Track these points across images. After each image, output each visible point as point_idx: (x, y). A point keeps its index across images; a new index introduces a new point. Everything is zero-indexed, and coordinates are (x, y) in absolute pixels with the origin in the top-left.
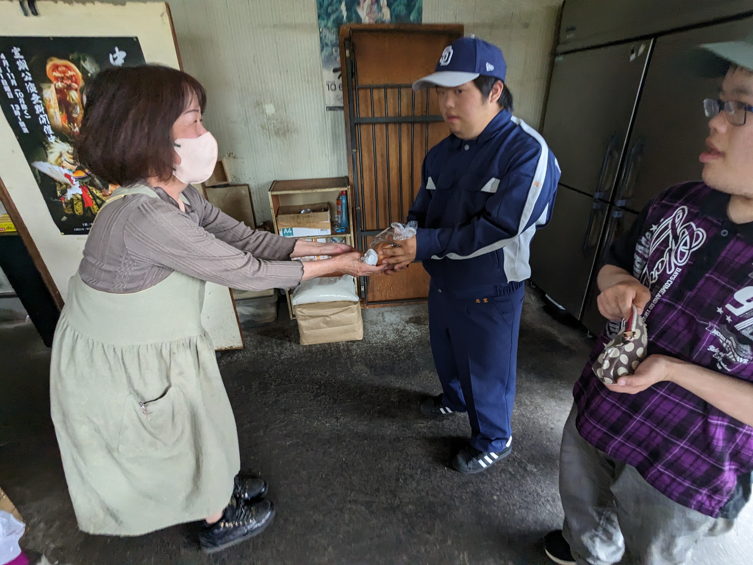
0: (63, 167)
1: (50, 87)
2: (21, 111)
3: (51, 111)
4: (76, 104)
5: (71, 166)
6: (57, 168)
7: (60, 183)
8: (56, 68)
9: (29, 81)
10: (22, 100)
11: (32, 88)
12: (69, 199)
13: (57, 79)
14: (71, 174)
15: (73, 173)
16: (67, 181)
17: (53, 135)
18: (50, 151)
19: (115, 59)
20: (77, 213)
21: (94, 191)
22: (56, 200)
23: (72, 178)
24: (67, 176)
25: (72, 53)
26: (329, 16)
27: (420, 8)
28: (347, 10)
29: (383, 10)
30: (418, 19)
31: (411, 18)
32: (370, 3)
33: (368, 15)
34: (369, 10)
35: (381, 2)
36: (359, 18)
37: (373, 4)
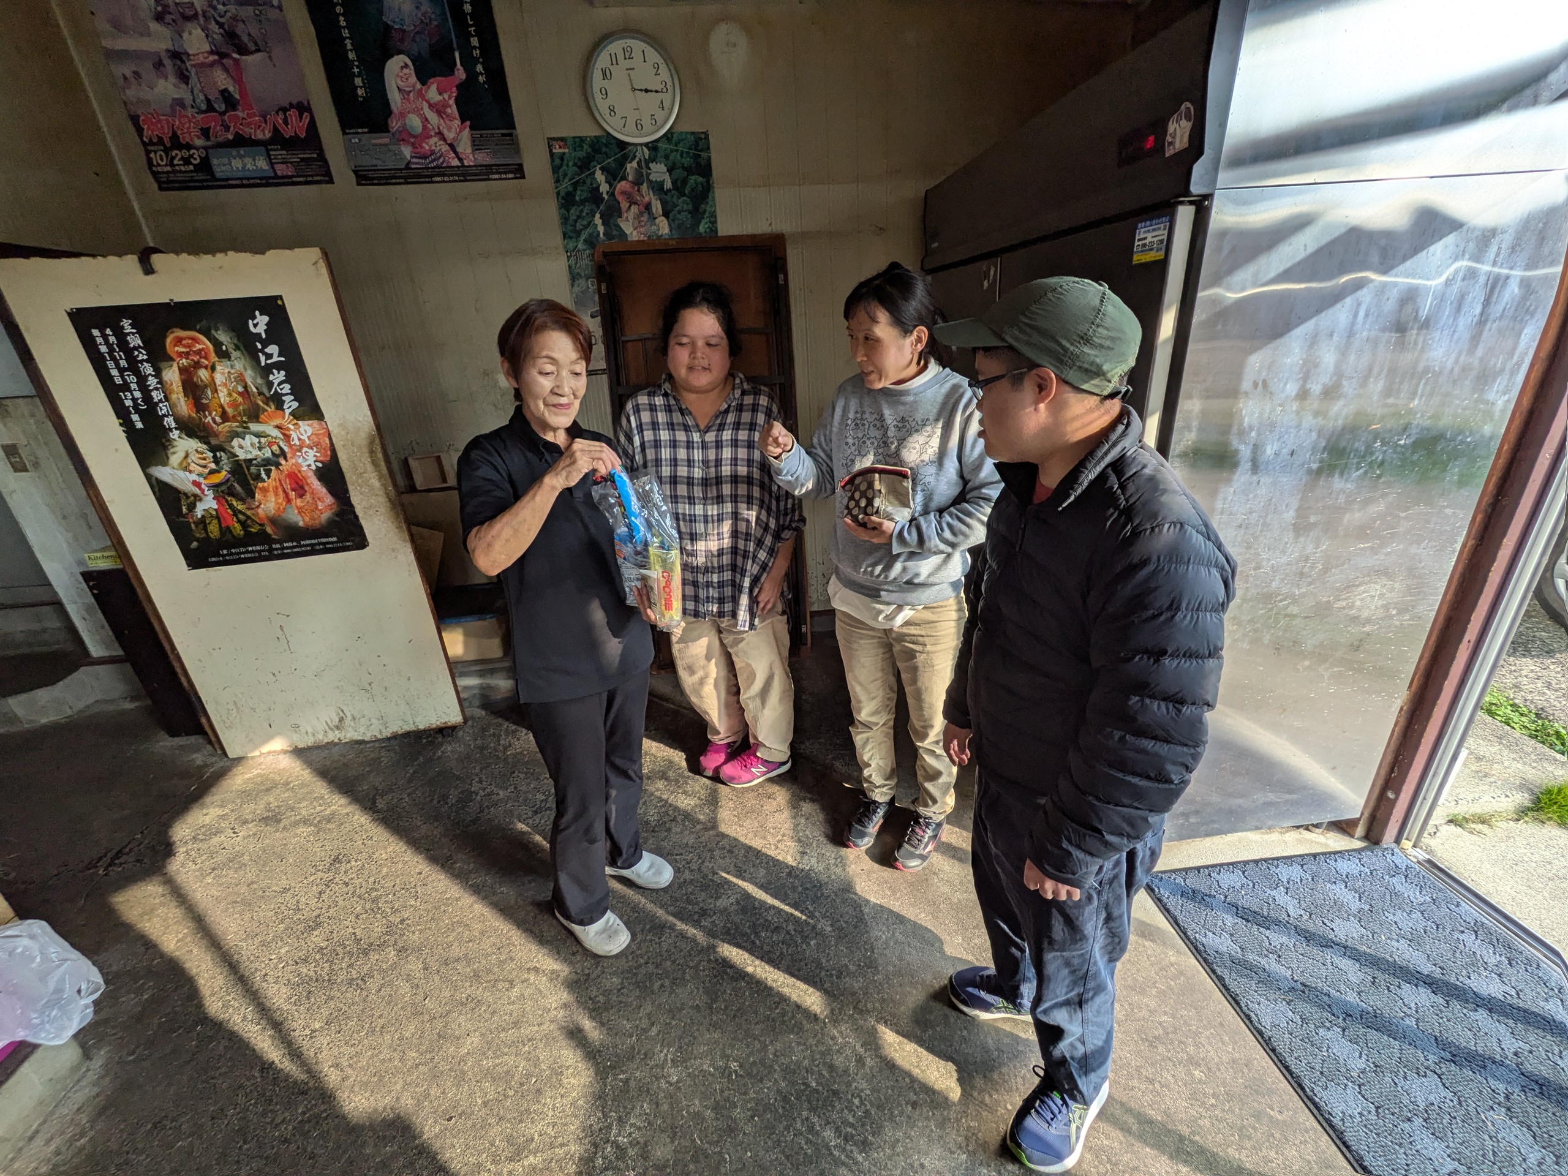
0: (190, 472)
1: (171, 366)
2: (134, 400)
3: (174, 397)
4: (206, 386)
5: (201, 469)
6: (181, 473)
7: (185, 494)
8: (179, 341)
9: (143, 360)
10: (133, 386)
11: (148, 369)
12: (199, 516)
13: (180, 354)
14: (201, 480)
15: (205, 478)
16: (197, 491)
17: (176, 429)
18: (172, 450)
19: (255, 326)
20: (212, 536)
21: (235, 503)
22: (182, 519)
23: (203, 486)
24: (196, 484)
25: (200, 321)
26: (578, 233)
27: (713, 215)
28: (603, 224)
29: (657, 221)
30: (711, 230)
31: (702, 229)
32: (637, 211)
33: (635, 229)
34: (636, 222)
35: (654, 210)
36: (623, 235)
37: (641, 214)
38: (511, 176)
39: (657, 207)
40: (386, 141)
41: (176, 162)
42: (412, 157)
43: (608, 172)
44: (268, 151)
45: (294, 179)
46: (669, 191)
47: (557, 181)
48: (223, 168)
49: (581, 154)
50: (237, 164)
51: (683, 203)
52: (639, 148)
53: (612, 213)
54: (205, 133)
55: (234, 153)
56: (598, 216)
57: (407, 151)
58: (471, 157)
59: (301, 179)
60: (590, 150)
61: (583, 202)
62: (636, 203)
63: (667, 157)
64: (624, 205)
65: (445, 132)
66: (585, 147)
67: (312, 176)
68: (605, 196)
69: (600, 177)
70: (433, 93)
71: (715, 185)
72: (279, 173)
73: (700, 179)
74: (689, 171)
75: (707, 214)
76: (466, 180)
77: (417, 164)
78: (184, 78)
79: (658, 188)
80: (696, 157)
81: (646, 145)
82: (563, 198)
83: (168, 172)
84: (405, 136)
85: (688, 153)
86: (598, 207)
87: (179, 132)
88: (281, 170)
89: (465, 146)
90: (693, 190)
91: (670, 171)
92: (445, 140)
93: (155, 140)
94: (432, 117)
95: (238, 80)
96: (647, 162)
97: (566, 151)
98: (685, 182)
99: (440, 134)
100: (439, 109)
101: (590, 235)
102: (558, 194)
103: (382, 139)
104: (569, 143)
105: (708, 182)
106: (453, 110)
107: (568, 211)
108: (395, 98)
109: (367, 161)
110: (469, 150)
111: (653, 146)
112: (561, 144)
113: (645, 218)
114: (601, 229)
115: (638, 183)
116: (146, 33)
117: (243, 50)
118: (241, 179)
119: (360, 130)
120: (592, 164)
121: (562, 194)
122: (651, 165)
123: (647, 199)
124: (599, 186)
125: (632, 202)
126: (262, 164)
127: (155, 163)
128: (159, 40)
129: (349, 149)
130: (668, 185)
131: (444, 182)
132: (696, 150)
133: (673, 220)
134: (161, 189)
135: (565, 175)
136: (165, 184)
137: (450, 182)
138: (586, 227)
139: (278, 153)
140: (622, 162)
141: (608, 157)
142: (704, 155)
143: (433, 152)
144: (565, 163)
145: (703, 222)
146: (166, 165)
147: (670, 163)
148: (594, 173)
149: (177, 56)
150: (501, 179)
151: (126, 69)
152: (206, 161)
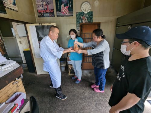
26: (78, 22)
30: (92, 22)
38: (72, 16)
39: (87, 19)
50: (46, 15)
51: (90, 19)
53: (82, 20)
54: (44, 12)
59: (52, 16)
61: (79, 19)
66: (80, 13)
68: (81, 18)
69: (81, 16)
70: (65, 8)
71: (93, 17)
74: (90, 15)
75: (92, 20)
76: (67, 16)
78: (43, 7)
79: (87, 17)
84: (62, 12)
87: (41, 12)
88: (50, 15)
89: (68, 13)
91: (88, 15)
92: (66, 12)
93: (39, 13)
94: (65, 10)
95: (48, 7)
96: (86, 15)
98: (90, 17)
100: (66, 10)
103: (60, 12)
104: (78, 13)
106: (67, 10)
107: (77, 20)
108: (62, 8)
109: (58, 15)
111: (87, 13)
114: (80, 21)
115: (85, 17)
116: (40, 3)
117: (48, 4)
119: (58, 12)
121: (77, 18)
125: (84, 19)
126: (48, 15)
128: (41, 3)
130: (88, 17)
131: (65, 17)
135: (77, 16)
136: (39, 17)
140: (84, 15)
141: (82, 14)
142: (92, 14)
143: (65, 14)
149: (42, 5)
151: (38, 6)
152: (43, 15)
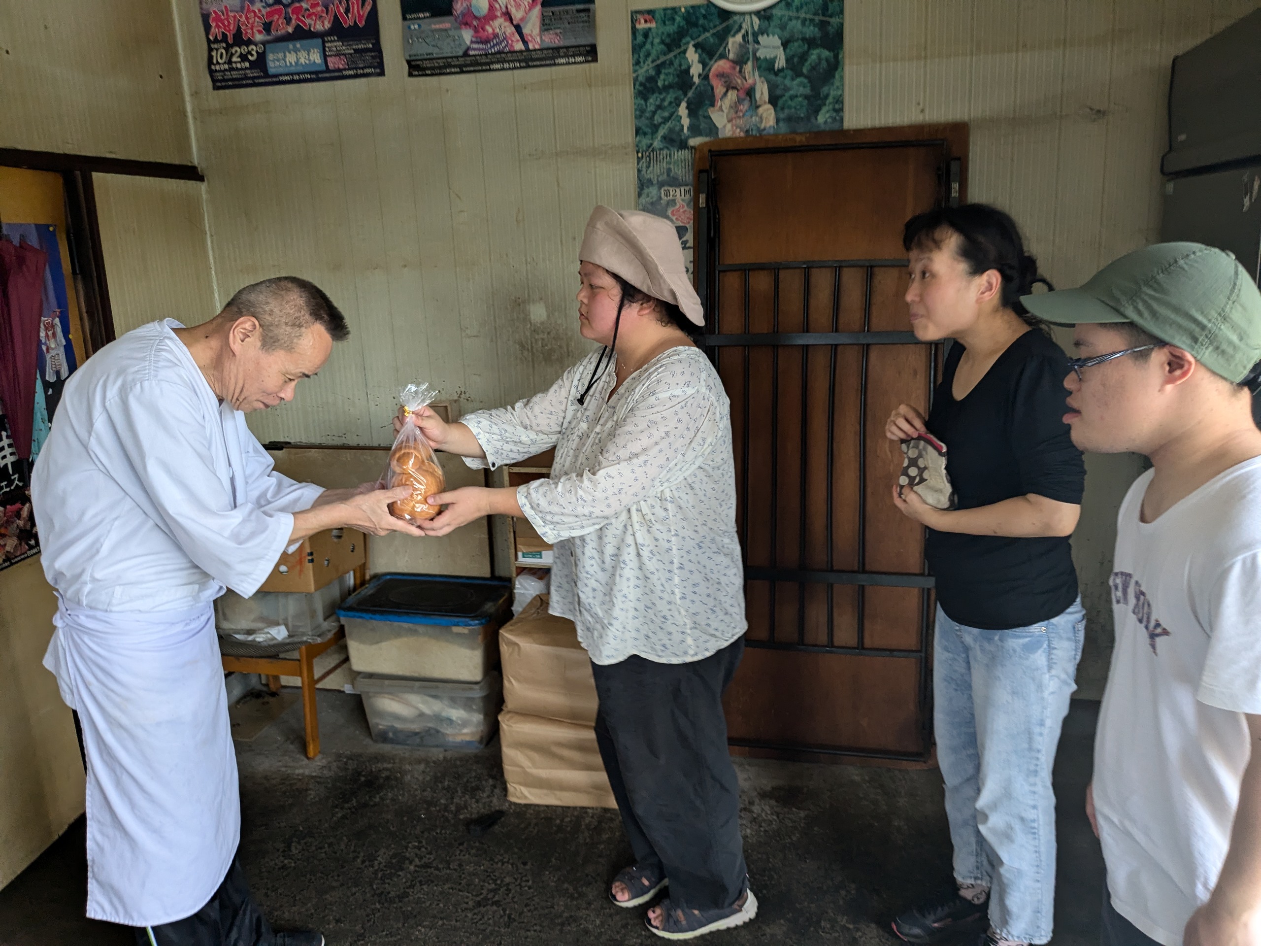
26: (655, 128)
27: (839, 100)
28: (689, 115)
29: (761, 110)
30: (834, 119)
31: (821, 119)
32: (735, 98)
33: (730, 121)
34: (732, 111)
35: (758, 96)
36: (713, 129)
37: (740, 101)
38: (581, 59)
39: (762, 91)
40: (447, 25)
41: (234, 59)
42: (472, 42)
43: (703, 49)
44: (324, 42)
45: (344, 73)
46: (781, 70)
47: (637, 63)
48: (277, 63)
49: (671, 29)
50: (291, 58)
51: (798, 87)
52: (747, 17)
53: (702, 102)
54: (267, 27)
55: (291, 46)
56: (684, 105)
57: (467, 36)
58: (538, 39)
59: (351, 72)
60: (683, 23)
61: (666, 88)
62: (734, 88)
63: (783, 27)
64: (719, 90)
65: (513, 11)
66: (678, 19)
67: (362, 68)
68: (696, 80)
69: (692, 55)
71: (847, 61)
72: (331, 66)
73: (826, 53)
74: (811, 43)
75: (830, 100)
76: (528, 67)
77: (477, 50)
79: (767, 67)
80: (823, 25)
81: (758, 13)
82: (641, 84)
83: (225, 70)
84: (468, 19)
85: (812, 20)
86: (685, 94)
87: (243, 28)
88: (333, 63)
89: (532, 28)
90: (813, 68)
91: (785, 45)
92: (511, 20)
93: (219, 38)
96: (755, 35)
97: (653, 25)
98: (803, 57)
99: (508, 15)
101: (671, 130)
102: (636, 80)
103: (444, 23)
104: (657, 15)
105: (836, 57)
107: (646, 100)
109: (422, 49)
110: (536, 31)
111: (765, 14)
112: (648, 17)
113: (745, 106)
114: (686, 122)
115: (740, 62)
118: (292, 74)
119: (421, 15)
120: (684, 41)
121: (641, 79)
122: (760, 38)
123: (750, 81)
124: (689, 67)
125: (729, 87)
126: (316, 57)
127: (215, 61)
129: (407, 37)
130: (781, 63)
131: (503, 69)
132: (824, 15)
133: (783, 109)
134: (216, 88)
135: (648, 55)
136: (220, 82)
137: (510, 69)
138: (666, 120)
139: (334, 45)
140: (722, 37)
141: (705, 30)
142: (834, 21)
143: (496, 36)
144: (649, 40)
145: (824, 109)
146: (225, 63)
147: (786, 34)
148: (685, 52)
150: (568, 63)
152: (262, 57)
